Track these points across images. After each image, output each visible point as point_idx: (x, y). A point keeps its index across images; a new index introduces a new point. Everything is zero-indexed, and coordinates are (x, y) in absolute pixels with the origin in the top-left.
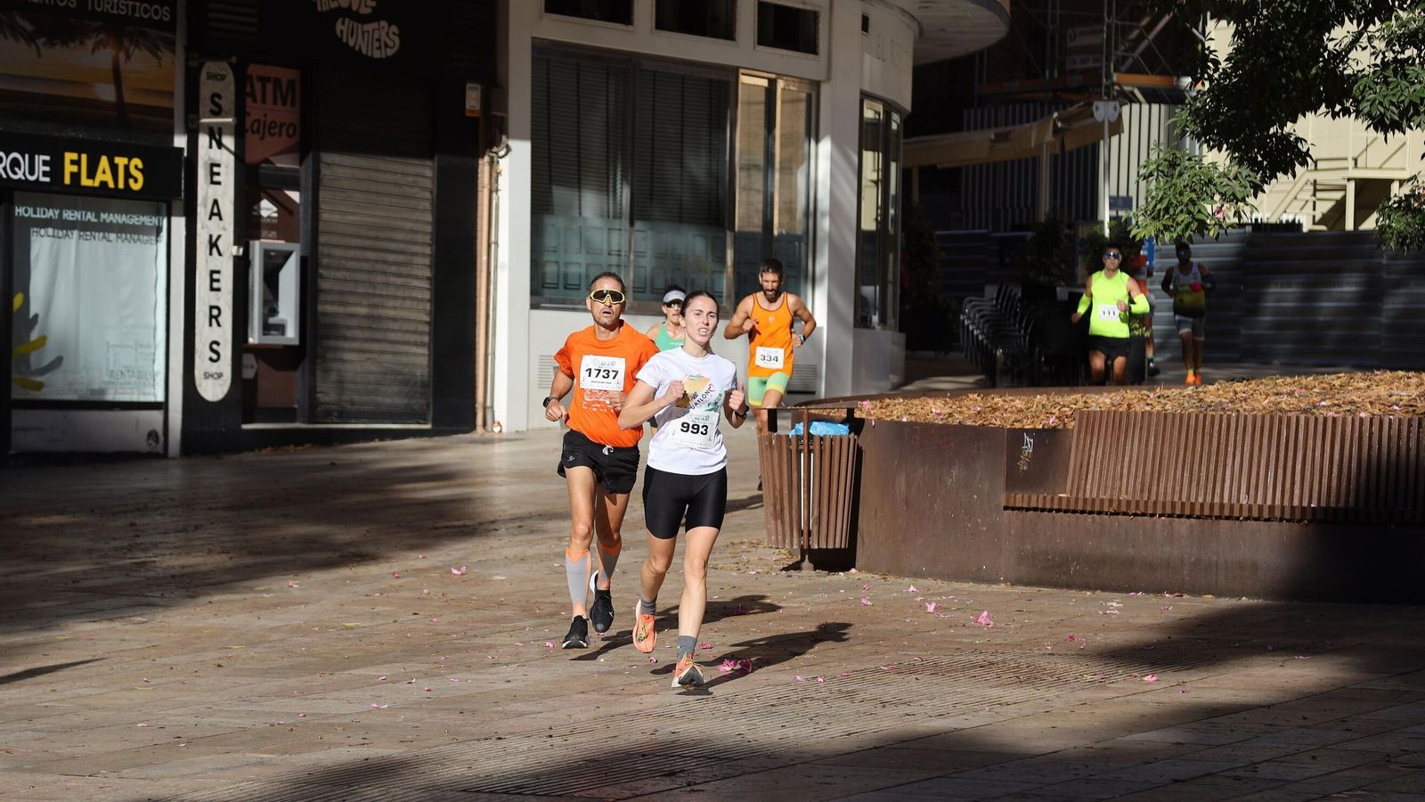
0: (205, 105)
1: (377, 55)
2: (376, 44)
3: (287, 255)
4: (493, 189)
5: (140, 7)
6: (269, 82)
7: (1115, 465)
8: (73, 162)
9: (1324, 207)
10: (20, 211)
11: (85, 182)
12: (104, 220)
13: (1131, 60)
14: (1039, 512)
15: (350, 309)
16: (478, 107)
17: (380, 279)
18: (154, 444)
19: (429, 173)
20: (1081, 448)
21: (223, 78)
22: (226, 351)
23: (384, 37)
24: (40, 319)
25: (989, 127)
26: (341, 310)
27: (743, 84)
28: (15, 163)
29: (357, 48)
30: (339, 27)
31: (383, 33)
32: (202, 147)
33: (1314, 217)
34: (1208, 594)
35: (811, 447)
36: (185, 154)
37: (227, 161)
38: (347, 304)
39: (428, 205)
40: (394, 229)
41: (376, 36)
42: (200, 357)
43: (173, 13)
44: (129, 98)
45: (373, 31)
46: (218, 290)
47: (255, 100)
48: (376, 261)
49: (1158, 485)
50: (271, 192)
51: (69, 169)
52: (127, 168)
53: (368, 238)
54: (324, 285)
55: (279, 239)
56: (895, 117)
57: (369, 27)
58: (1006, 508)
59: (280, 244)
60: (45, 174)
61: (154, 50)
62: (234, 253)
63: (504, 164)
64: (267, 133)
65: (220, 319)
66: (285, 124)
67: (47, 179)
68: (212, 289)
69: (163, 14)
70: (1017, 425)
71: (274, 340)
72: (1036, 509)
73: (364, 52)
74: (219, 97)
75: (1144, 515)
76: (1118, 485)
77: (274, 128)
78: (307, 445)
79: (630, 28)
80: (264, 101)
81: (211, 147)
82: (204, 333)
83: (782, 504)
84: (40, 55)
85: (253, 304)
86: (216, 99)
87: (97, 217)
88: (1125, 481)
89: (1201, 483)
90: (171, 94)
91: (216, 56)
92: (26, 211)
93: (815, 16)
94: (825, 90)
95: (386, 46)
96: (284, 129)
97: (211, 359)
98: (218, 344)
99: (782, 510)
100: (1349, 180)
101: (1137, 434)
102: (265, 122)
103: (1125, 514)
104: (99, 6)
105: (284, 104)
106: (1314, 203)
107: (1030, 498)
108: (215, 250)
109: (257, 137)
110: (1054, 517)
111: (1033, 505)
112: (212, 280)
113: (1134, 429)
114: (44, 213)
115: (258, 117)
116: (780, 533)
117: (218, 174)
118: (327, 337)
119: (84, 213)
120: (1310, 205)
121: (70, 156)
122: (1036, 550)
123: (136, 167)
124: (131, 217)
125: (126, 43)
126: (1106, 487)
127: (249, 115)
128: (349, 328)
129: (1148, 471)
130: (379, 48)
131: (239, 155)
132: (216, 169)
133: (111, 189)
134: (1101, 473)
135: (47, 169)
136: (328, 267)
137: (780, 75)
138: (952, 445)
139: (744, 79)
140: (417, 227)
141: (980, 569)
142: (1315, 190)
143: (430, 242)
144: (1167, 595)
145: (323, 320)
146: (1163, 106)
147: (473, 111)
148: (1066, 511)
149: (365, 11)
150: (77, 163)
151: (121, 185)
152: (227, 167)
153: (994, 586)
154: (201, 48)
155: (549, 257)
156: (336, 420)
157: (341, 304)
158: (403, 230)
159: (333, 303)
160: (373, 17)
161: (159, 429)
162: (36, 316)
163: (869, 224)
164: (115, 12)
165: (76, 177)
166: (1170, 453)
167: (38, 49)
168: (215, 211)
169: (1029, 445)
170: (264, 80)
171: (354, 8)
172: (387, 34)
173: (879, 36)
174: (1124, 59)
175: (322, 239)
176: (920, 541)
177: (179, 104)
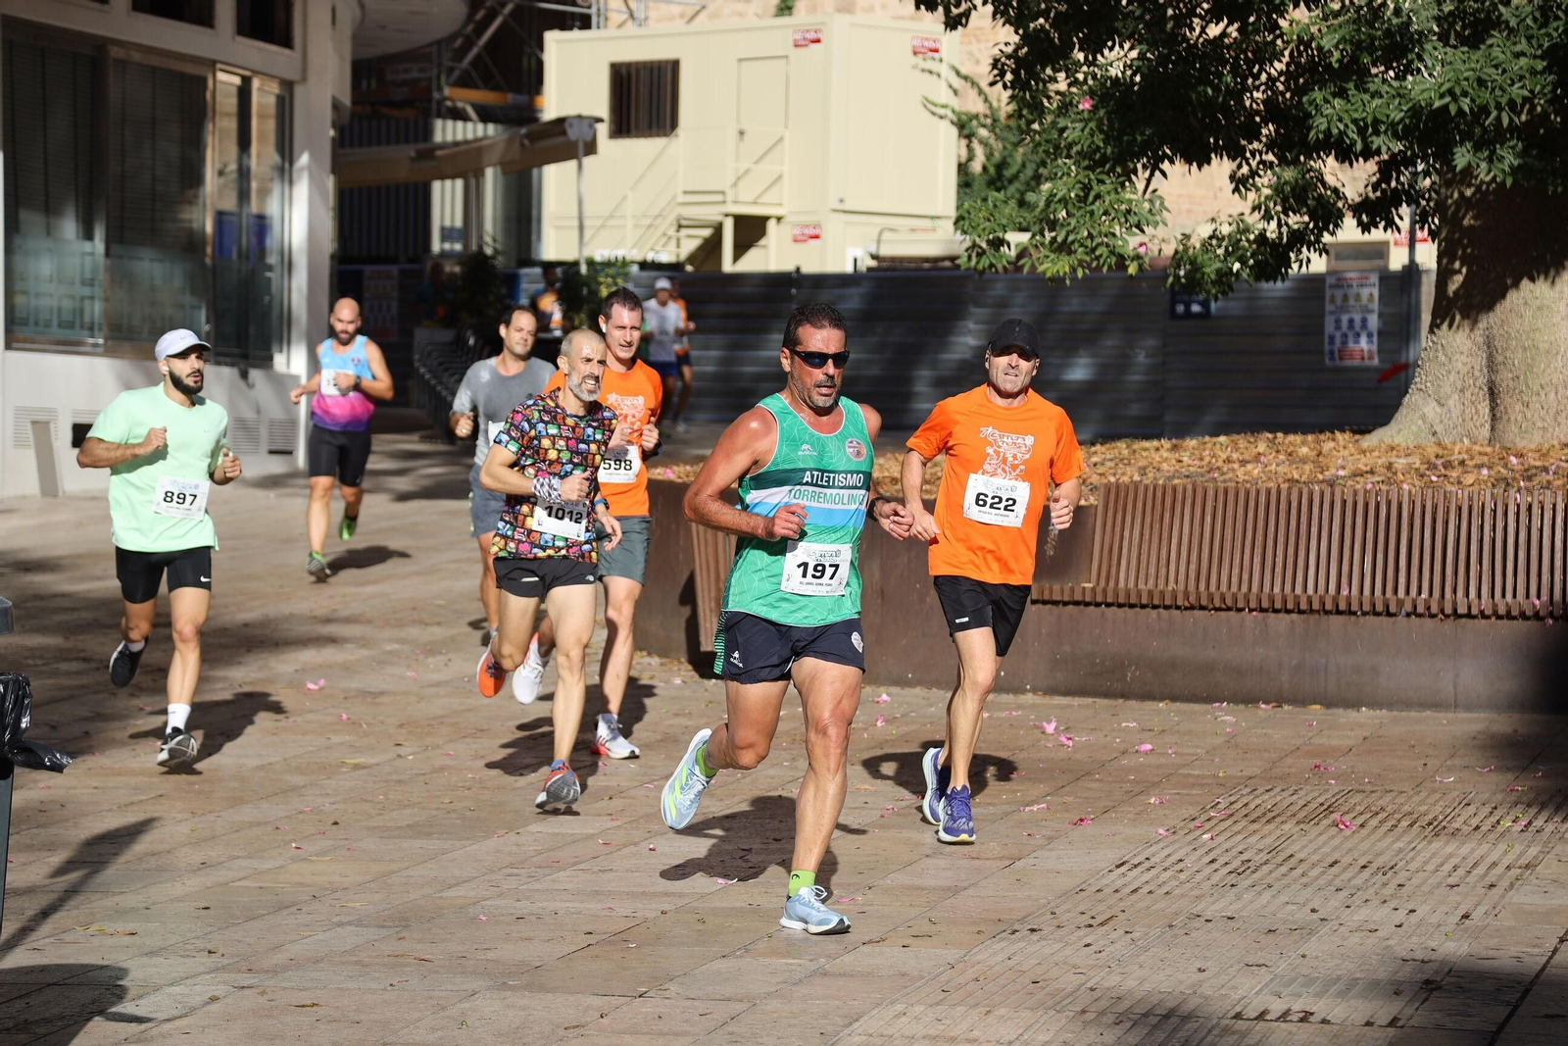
7: (1159, 550)
9: (690, 245)
13: (457, 74)
14: (1082, 607)
25: (407, 141)
27: (221, 82)
33: (678, 256)
34: (1315, 703)
72: (1076, 603)
75: (1229, 609)
79: (106, 7)
88: (1173, 569)
89: (1277, 570)
94: (299, 90)
100: (727, 215)
101: (1187, 511)
103: (1202, 608)
106: (678, 240)
110: (1103, 614)
113: (1183, 505)
120: (673, 242)
126: (1147, 575)
129: (1205, 554)
134: (1139, 559)
137: (256, 73)
139: (221, 76)
142: (680, 226)
144: (1263, 706)
146: (500, 127)
148: (1120, 606)
153: (1022, 697)
155: (19, 286)
174: (451, 70)
176: (904, 642)
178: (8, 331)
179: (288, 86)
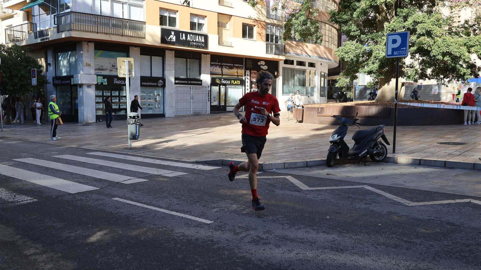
0: (246, 75)
4: (278, 82)
5: (240, 65)
10: (227, 86)
12: (236, 87)
20: (326, 109)
21: (249, 72)
24: (229, 97)
28: (227, 82)
29: (263, 69)
30: (261, 66)
35: (298, 110)
36: (244, 80)
37: (249, 81)
43: (243, 66)
44: (238, 75)
52: (238, 82)
56: (326, 74)
58: (317, 116)
61: (241, 70)
63: (279, 80)
70: (319, 107)
74: (248, 74)
77: (254, 77)
79: (293, 65)
80: (253, 75)
81: (247, 79)
88: (330, 113)
89: (337, 113)
91: (248, 70)
93: (315, 64)
95: (266, 68)
99: (295, 117)
103: (329, 116)
104: (235, 65)
105: (255, 74)
109: (252, 78)
110: (323, 117)
111: (320, 116)
113: (331, 107)
114: (230, 87)
119: (234, 87)
122: (321, 120)
124: (239, 87)
125: (238, 69)
126: (328, 114)
127: (251, 76)
129: (332, 112)
131: (250, 80)
133: (237, 84)
135: (230, 82)
137: (311, 70)
138: (312, 109)
139: (307, 71)
141: (315, 122)
147: (276, 75)
150: (233, 81)
154: (246, 69)
160: (265, 65)
163: (322, 85)
164: (237, 66)
165: (233, 83)
166: (334, 110)
167: (229, 70)
168: (248, 86)
169: (320, 109)
170: (253, 72)
171: (262, 64)
173: (323, 66)
176: (309, 120)
177: (244, 75)
178: (283, 94)
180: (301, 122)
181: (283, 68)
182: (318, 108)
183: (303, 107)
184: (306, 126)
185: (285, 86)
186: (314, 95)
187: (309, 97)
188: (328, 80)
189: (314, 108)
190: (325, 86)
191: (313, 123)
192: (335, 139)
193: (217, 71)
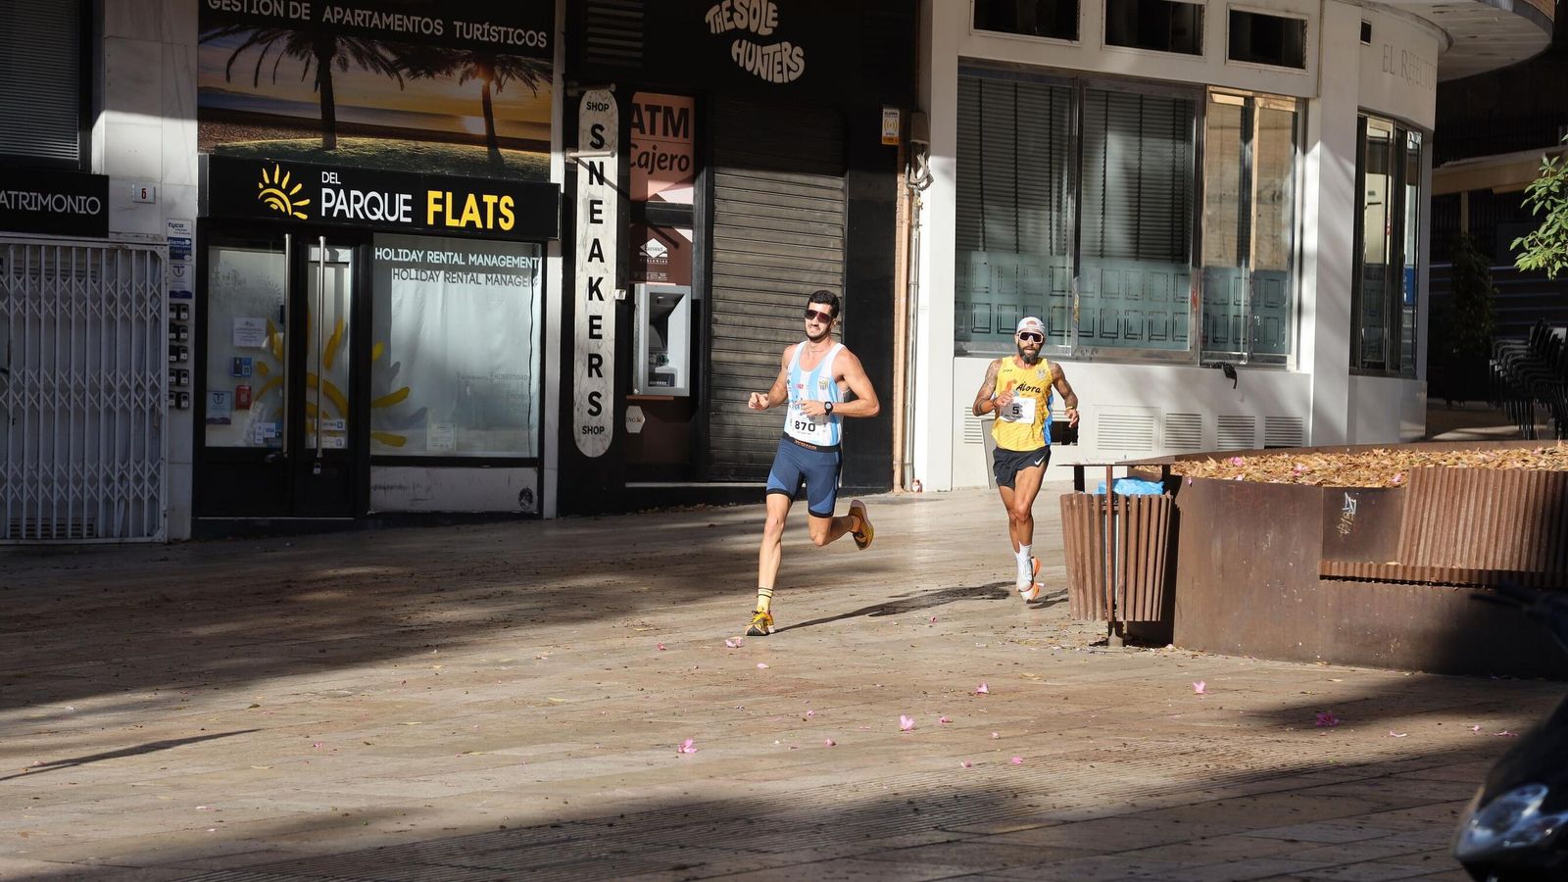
0: (585, 136)
1: (778, 79)
2: (778, 68)
3: (677, 299)
4: (914, 223)
5: (513, 33)
6: (660, 111)
7: (1450, 529)
8: (437, 201)
10: (379, 253)
11: (450, 222)
12: (473, 263)
14: (1357, 582)
15: (749, 357)
16: (896, 135)
17: (783, 323)
18: (527, 504)
19: (839, 207)
20: (1413, 509)
21: (606, 107)
22: (608, 403)
23: (786, 60)
24: (401, 369)
26: (739, 358)
27: (1213, 103)
28: (374, 203)
29: (755, 73)
30: (735, 49)
31: (786, 56)
32: (582, 182)
35: (1116, 508)
36: (562, 191)
37: (609, 197)
38: (745, 351)
39: (838, 243)
40: (798, 269)
41: (778, 58)
42: (578, 409)
43: (550, 39)
44: (500, 131)
45: (775, 53)
46: (599, 337)
47: (643, 132)
48: (779, 305)
49: (1495, 553)
50: (661, 229)
51: (433, 208)
52: (496, 206)
53: (771, 279)
54: (717, 330)
55: (668, 282)
57: (768, 49)
58: (1323, 577)
59: (671, 288)
60: (406, 214)
61: (529, 79)
62: (617, 298)
63: (925, 197)
64: (656, 164)
65: (601, 369)
66: (676, 157)
67: (409, 220)
68: (592, 336)
69: (538, 40)
70: (1339, 482)
71: (662, 390)
72: (1353, 579)
73: (764, 77)
74: (602, 129)
75: (1469, 585)
76: (1451, 552)
77: (663, 161)
78: (698, 505)
79: (1075, 43)
80: (653, 132)
81: (591, 183)
82: (583, 384)
83: (1084, 572)
84: (402, 87)
85: (638, 352)
86: (598, 131)
87: (465, 259)
88: (1459, 547)
90: (547, 126)
91: (598, 84)
92: (387, 254)
93: (1302, 24)
94: (1314, 107)
95: (789, 69)
96: (676, 161)
97: (590, 412)
98: (598, 395)
99: (1084, 579)
101: (1473, 494)
102: (654, 154)
103: (1448, 585)
104: (468, 34)
105: (676, 134)
107: (1346, 565)
108: (595, 294)
109: (645, 171)
110: (1373, 588)
111: (1350, 574)
112: (592, 327)
113: (1470, 488)
114: (407, 256)
115: (645, 150)
116: (1082, 603)
117: (600, 212)
118: (723, 388)
119: (450, 254)
121: (433, 195)
122: (1355, 624)
123: (507, 205)
124: (502, 259)
125: (498, 73)
126: (1439, 554)
127: (636, 147)
128: (747, 377)
129: (1485, 536)
130: (781, 72)
131: (623, 190)
132: (596, 207)
133: (479, 229)
134: (1434, 538)
135: (409, 208)
136: (724, 312)
137: (1258, 93)
138: (1267, 505)
139: (1215, 98)
140: (825, 266)
141: (1296, 646)
143: (841, 283)
145: (717, 369)
147: (891, 139)
148: (1386, 581)
149: (765, 32)
150: (442, 202)
151: (490, 225)
152: (609, 204)
153: (1308, 665)
154: (580, 77)
156: (732, 479)
157: (737, 351)
158: (808, 270)
159: (732, 350)
160: (774, 39)
161: (534, 488)
162: (398, 364)
164: (486, 39)
165: (440, 217)
166: (1508, 515)
167: (401, 80)
168: (596, 251)
169: (1351, 505)
170: (648, 108)
171: (753, 29)
172: (790, 57)
173: (1385, 46)
175: (716, 281)
176: (1236, 614)
177: (556, 136)
178: (960, 337)
179: (1303, 103)
180: (1153, 634)
181: (969, 69)
182: (1336, 496)
183: (1172, 483)
184: (1200, 688)
185: (979, 259)
186: (1291, 360)
187: (1231, 373)
188: (1434, 198)
189: (1292, 493)
190: (1409, 261)
191: (1274, 655)
192: (1521, 836)
193: (266, 89)
